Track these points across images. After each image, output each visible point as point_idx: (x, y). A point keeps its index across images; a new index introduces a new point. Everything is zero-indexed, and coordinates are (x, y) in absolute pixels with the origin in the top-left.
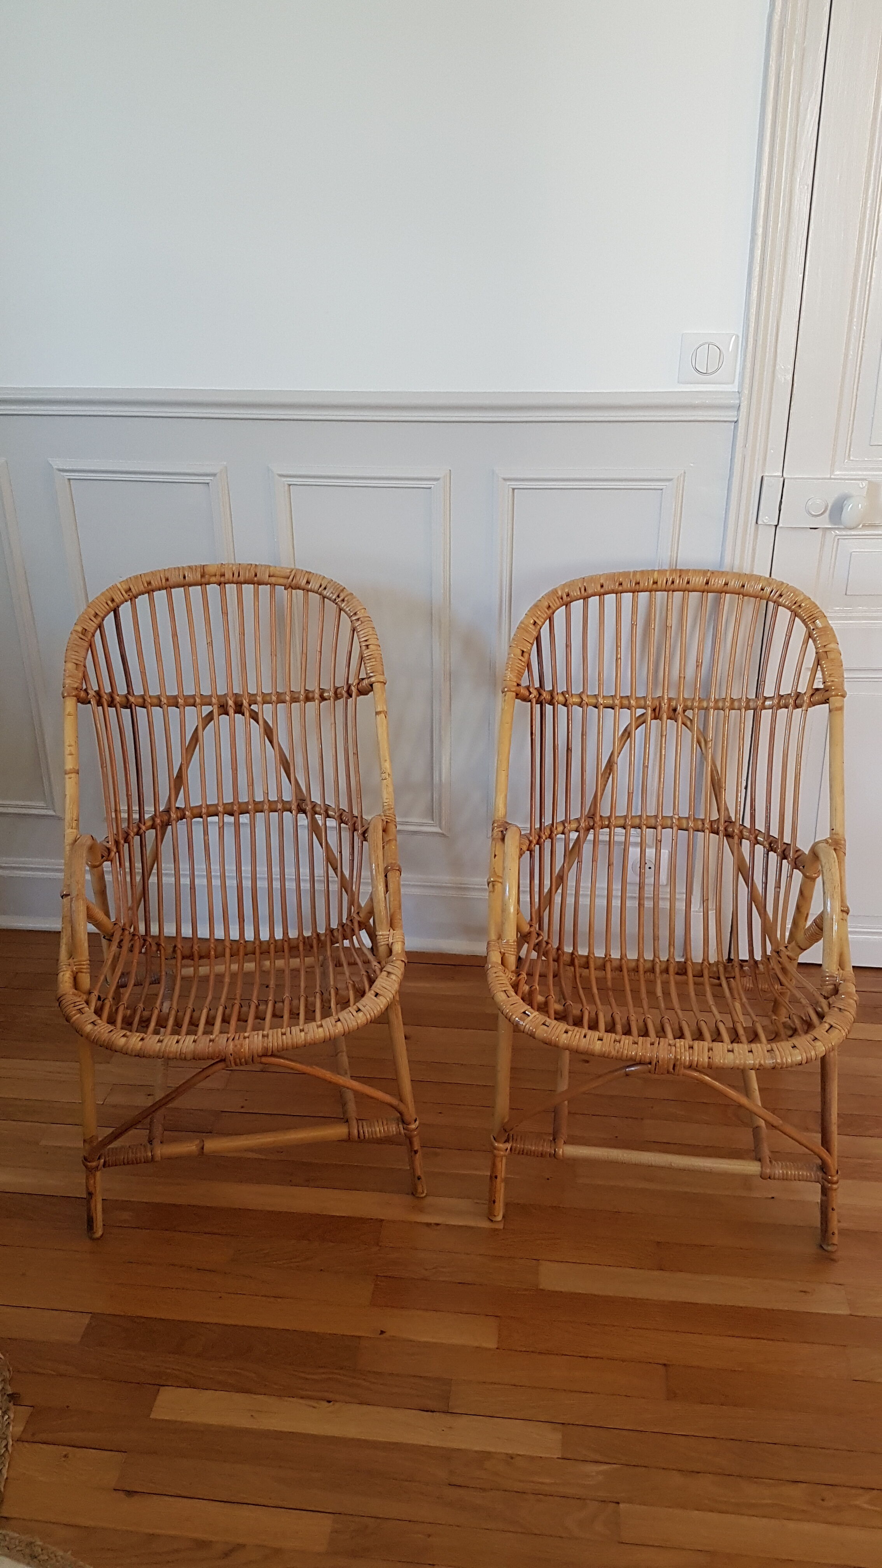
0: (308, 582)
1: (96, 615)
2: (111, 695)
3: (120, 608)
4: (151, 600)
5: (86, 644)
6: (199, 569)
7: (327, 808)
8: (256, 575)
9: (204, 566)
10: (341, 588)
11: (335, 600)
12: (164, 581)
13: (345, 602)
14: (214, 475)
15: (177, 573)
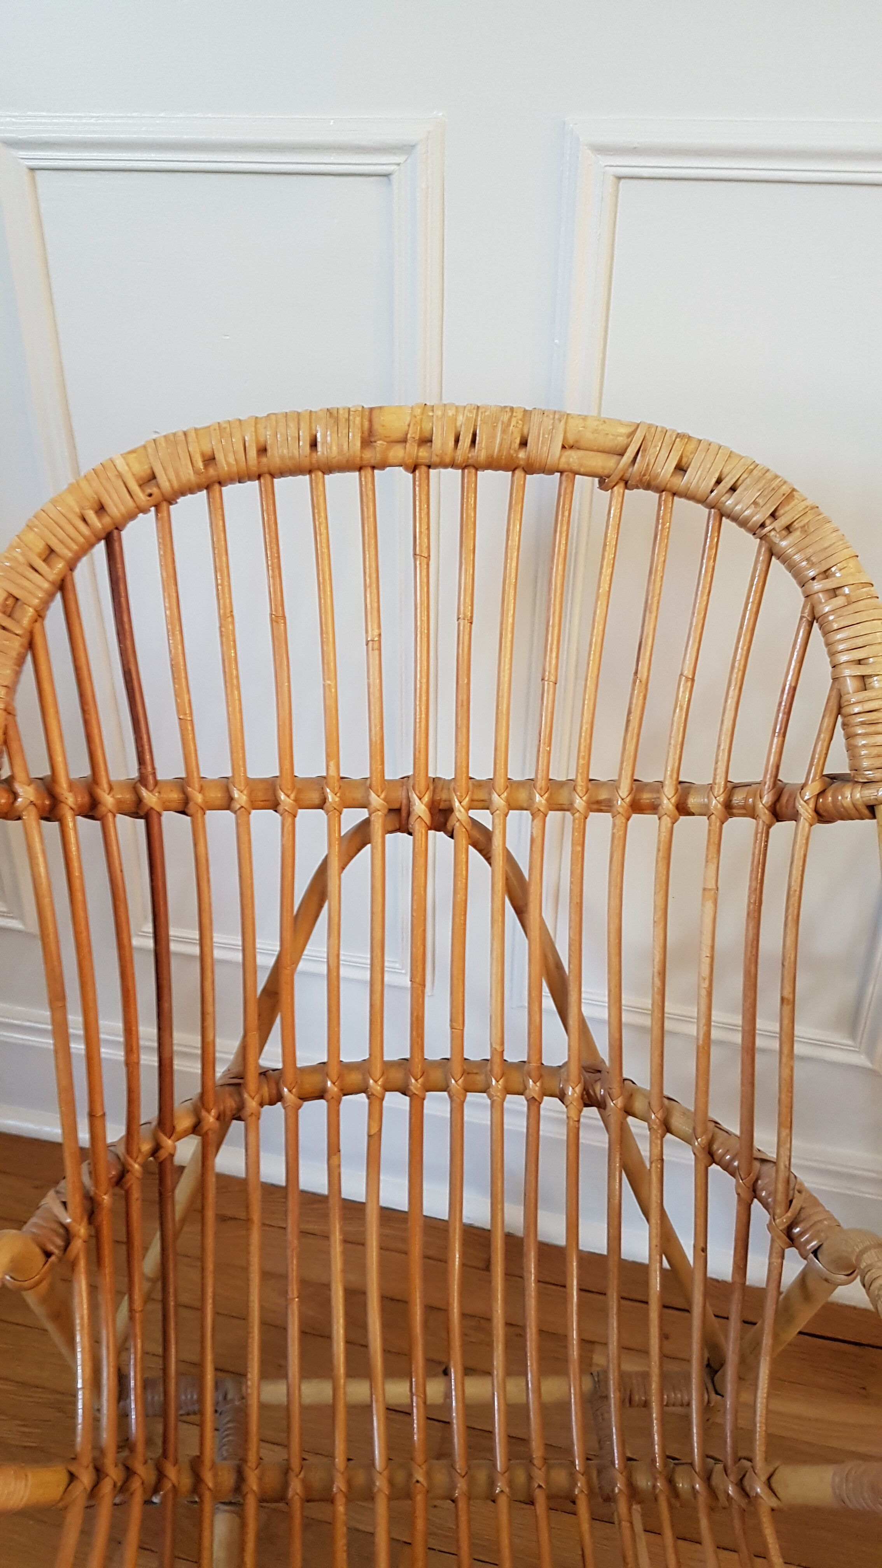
0: (681, 469)
1: (50, 553)
2: (91, 786)
3: (123, 533)
4: (216, 510)
5: (16, 645)
6: (358, 419)
7: (667, 1104)
8: (524, 443)
9: (371, 410)
10: (785, 489)
11: (763, 525)
12: (253, 453)
13: (797, 535)
14: (407, 149)
15: (293, 431)
